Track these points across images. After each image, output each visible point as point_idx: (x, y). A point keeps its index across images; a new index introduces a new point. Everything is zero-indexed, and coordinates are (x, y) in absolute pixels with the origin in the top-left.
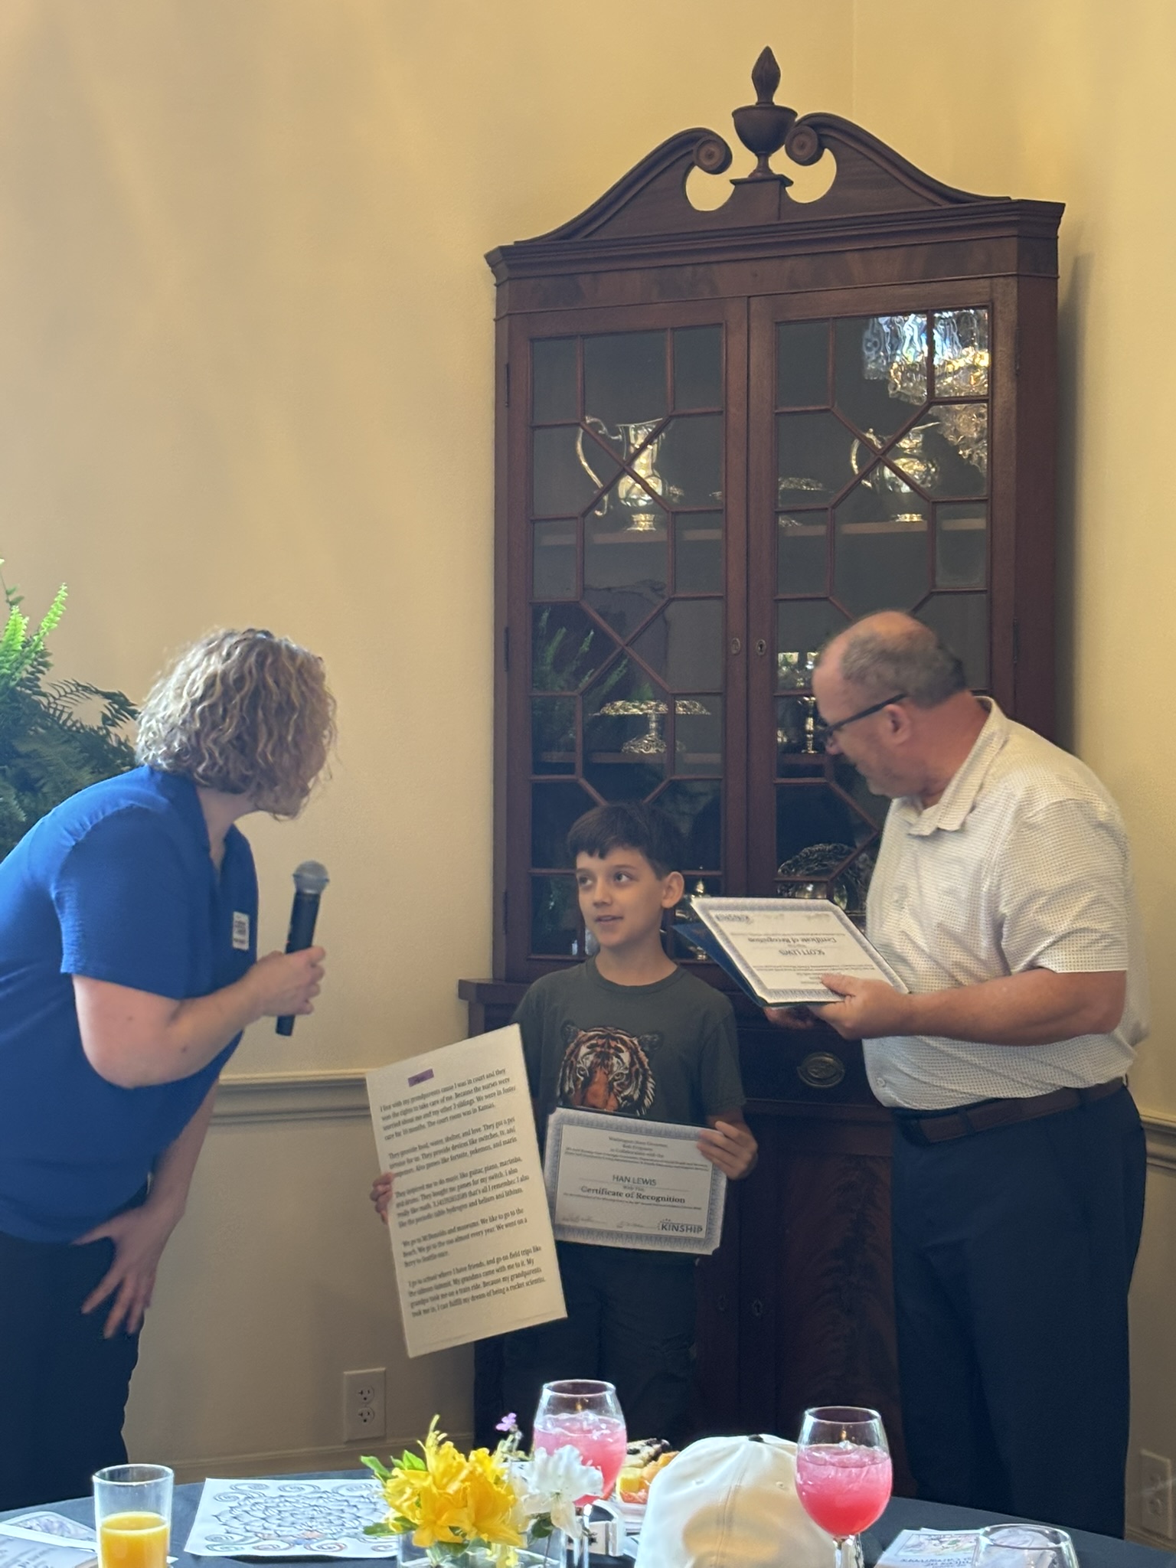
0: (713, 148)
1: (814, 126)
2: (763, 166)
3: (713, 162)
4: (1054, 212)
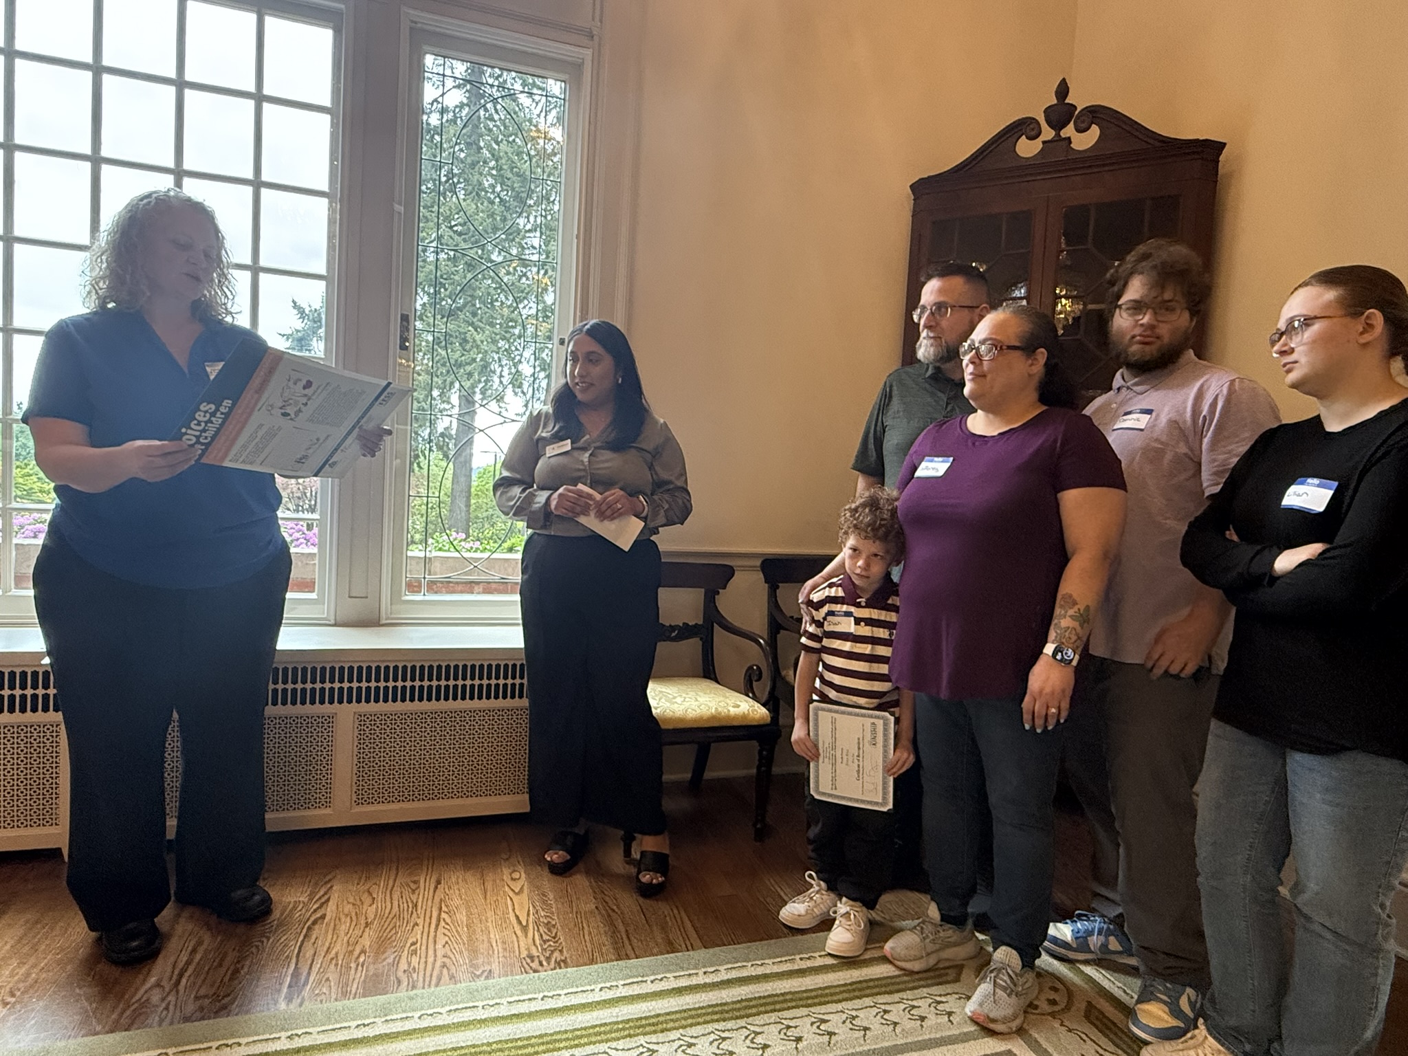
0: (1032, 126)
1: (1090, 112)
2: (1058, 135)
3: (1033, 133)
4: (1221, 146)
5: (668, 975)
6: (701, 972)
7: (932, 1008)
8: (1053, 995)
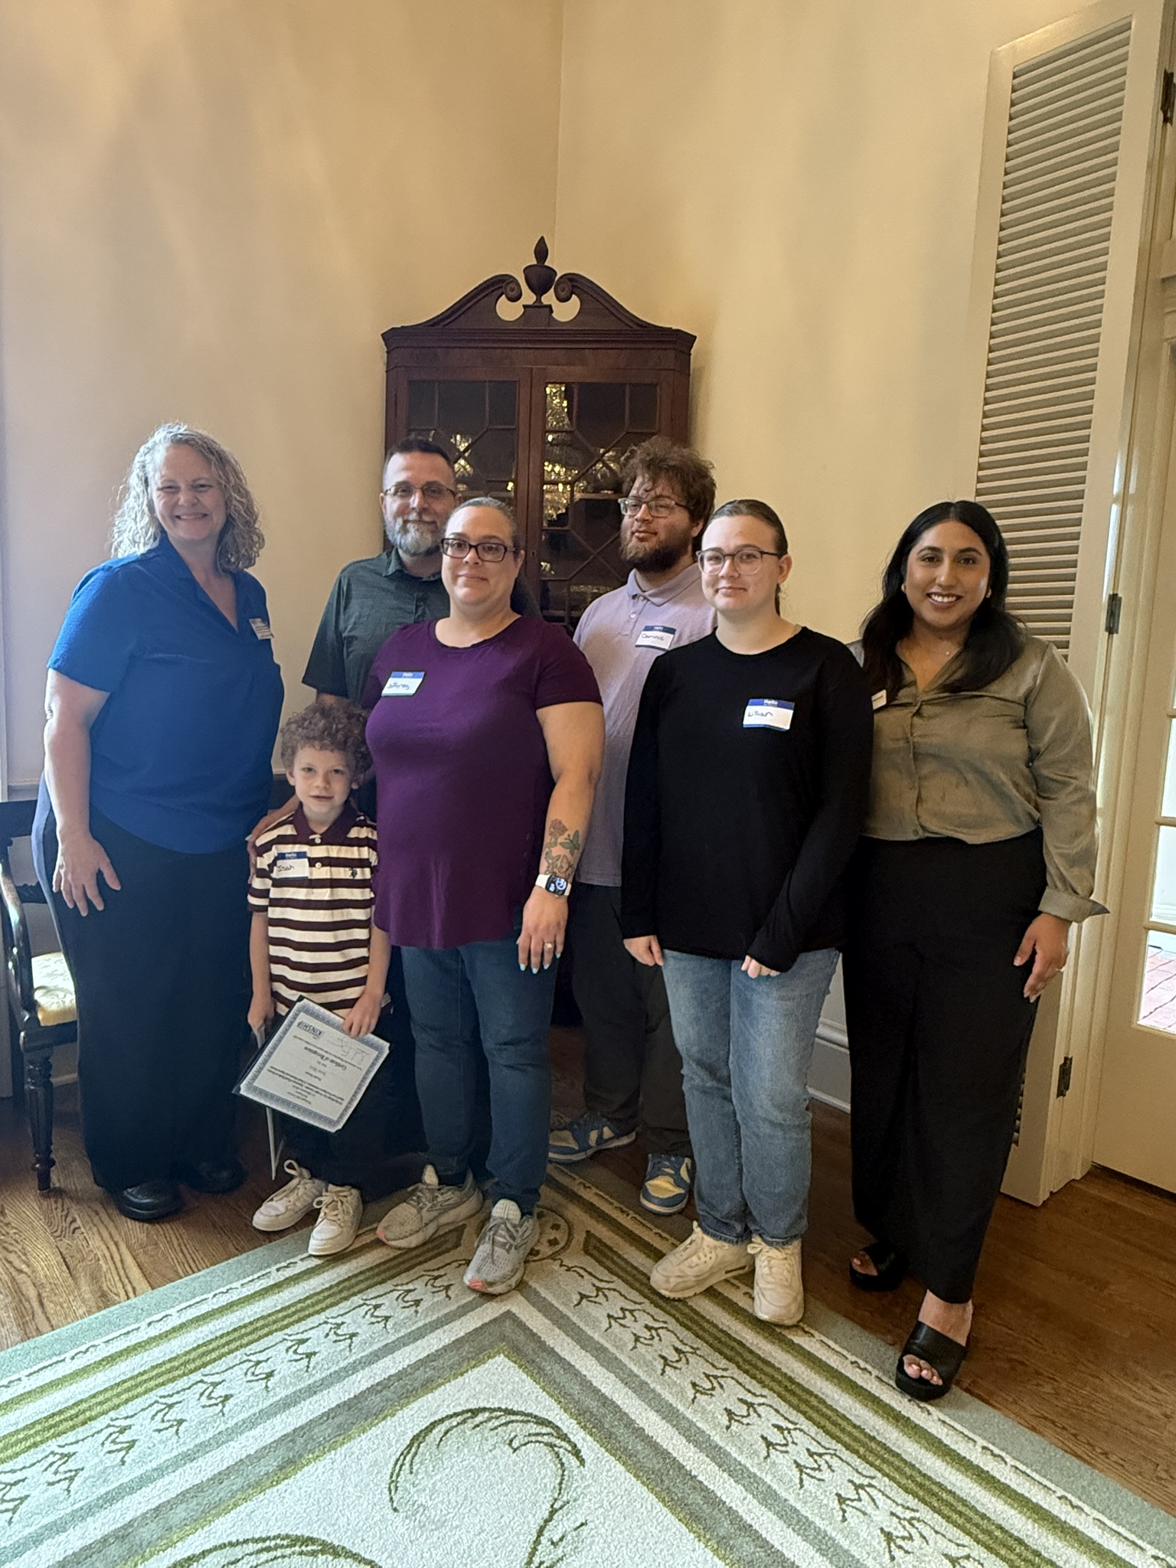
0: (512, 285)
1: (571, 280)
2: (539, 299)
3: (513, 294)
4: (692, 340)
5: (96, 1342)
6: (143, 1325)
7: (429, 1286)
8: (553, 1235)
